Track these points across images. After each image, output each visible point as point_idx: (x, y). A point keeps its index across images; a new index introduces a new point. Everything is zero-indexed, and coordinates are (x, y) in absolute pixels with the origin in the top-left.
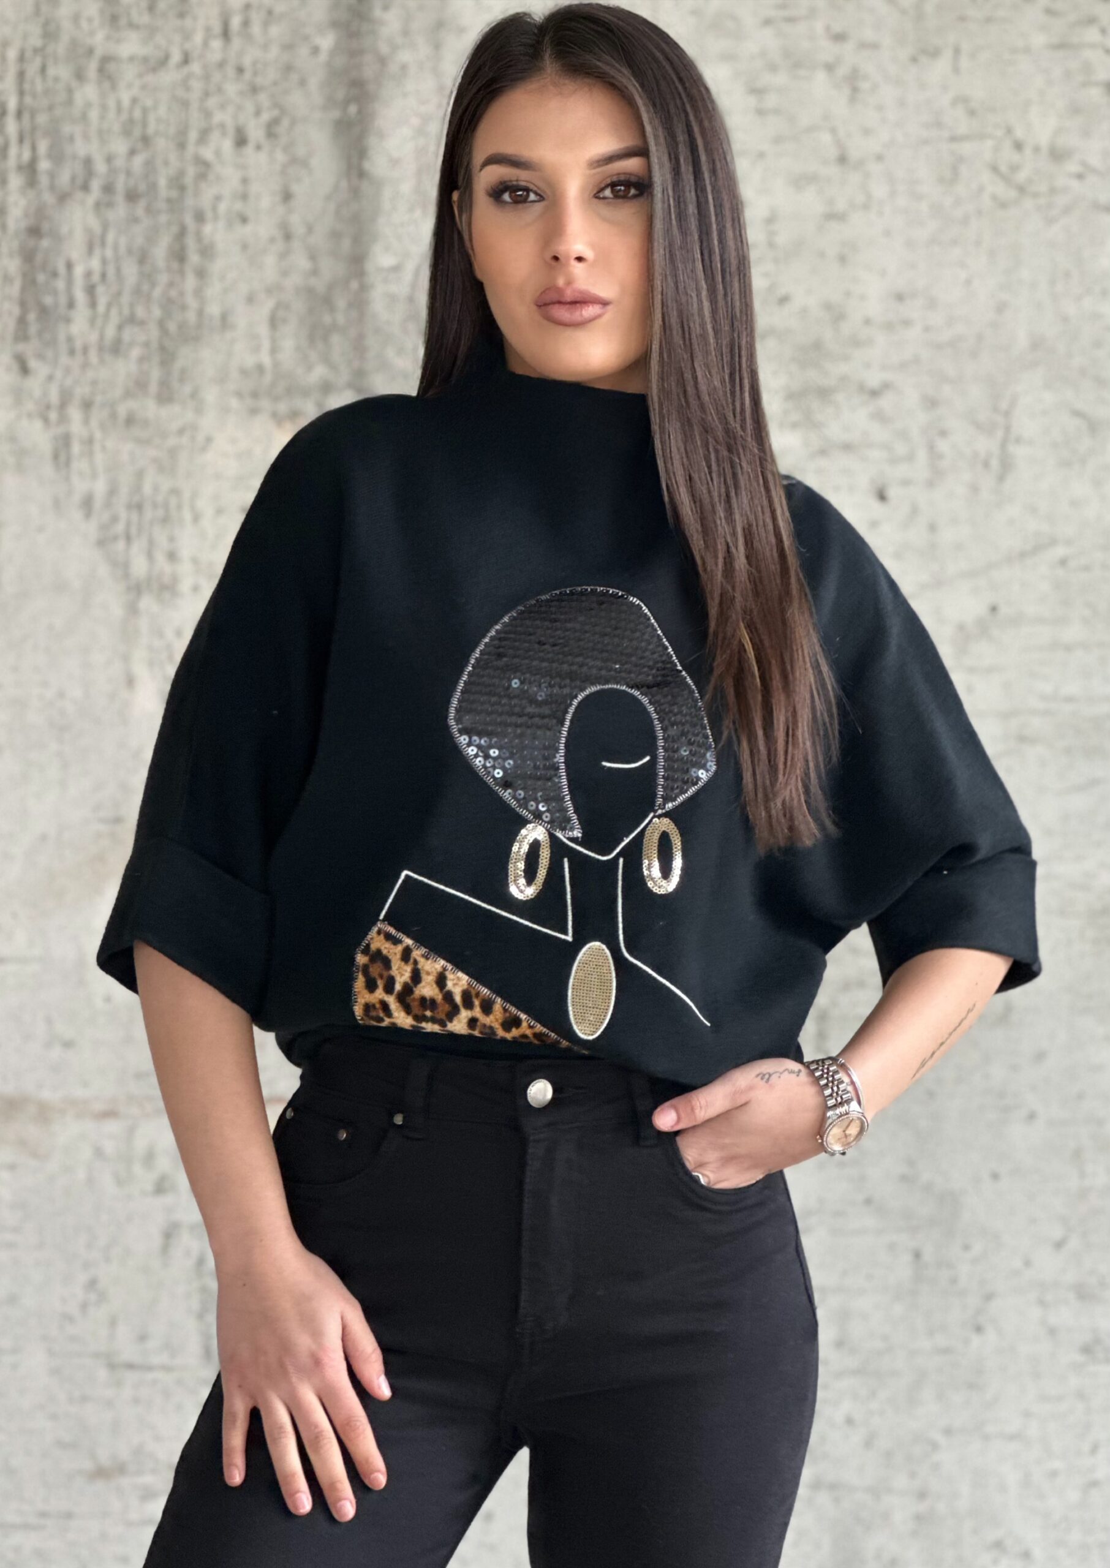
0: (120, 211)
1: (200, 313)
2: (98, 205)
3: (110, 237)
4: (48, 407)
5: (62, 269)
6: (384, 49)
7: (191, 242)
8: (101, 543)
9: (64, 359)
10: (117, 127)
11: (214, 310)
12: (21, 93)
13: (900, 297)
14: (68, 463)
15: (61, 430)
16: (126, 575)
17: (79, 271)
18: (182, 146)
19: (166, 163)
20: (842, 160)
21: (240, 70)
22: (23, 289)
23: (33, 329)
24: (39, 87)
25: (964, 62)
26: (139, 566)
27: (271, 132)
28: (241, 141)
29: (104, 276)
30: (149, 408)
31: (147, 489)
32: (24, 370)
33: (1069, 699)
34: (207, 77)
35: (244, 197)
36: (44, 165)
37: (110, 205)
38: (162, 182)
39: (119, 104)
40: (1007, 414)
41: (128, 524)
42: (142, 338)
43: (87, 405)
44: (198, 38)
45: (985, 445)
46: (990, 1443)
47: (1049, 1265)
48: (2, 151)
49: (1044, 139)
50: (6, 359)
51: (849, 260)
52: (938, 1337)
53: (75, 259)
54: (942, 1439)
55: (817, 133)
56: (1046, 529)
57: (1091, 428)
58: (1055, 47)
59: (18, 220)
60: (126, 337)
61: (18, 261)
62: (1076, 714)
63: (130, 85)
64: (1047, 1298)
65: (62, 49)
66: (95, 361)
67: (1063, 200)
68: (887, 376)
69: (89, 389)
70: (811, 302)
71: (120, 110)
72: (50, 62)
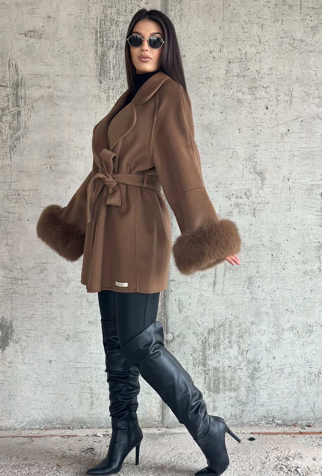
3: (117, 57)
5: (108, 63)
9: (108, 80)
10: (119, 35)
12: (100, 28)
13: (271, 69)
14: (109, 101)
17: (111, 63)
20: (260, 42)
22: (100, 66)
23: (103, 74)
24: (104, 27)
25: (284, 23)
29: (116, 64)
32: (101, 83)
33: (302, 148)
36: (105, 42)
37: (117, 50)
39: (119, 30)
40: (291, 92)
43: (113, 89)
45: (287, 98)
46: (286, 291)
47: (297, 257)
48: (97, 39)
49: (299, 38)
50: (97, 80)
51: (261, 61)
52: (276, 271)
53: (110, 61)
54: (276, 290)
55: (255, 36)
56: (298, 115)
57: (308, 95)
58: (301, 20)
59: (100, 53)
60: (120, 76)
61: (100, 61)
62: (304, 151)
63: (122, 27)
64: (297, 263)
65: (108, 19)
66: (114, 81)
67: (303, 50)
68: (268, 84)
69: (113, 86)
70: (253, 70)
71: (119, 31)
72: (106, 22)
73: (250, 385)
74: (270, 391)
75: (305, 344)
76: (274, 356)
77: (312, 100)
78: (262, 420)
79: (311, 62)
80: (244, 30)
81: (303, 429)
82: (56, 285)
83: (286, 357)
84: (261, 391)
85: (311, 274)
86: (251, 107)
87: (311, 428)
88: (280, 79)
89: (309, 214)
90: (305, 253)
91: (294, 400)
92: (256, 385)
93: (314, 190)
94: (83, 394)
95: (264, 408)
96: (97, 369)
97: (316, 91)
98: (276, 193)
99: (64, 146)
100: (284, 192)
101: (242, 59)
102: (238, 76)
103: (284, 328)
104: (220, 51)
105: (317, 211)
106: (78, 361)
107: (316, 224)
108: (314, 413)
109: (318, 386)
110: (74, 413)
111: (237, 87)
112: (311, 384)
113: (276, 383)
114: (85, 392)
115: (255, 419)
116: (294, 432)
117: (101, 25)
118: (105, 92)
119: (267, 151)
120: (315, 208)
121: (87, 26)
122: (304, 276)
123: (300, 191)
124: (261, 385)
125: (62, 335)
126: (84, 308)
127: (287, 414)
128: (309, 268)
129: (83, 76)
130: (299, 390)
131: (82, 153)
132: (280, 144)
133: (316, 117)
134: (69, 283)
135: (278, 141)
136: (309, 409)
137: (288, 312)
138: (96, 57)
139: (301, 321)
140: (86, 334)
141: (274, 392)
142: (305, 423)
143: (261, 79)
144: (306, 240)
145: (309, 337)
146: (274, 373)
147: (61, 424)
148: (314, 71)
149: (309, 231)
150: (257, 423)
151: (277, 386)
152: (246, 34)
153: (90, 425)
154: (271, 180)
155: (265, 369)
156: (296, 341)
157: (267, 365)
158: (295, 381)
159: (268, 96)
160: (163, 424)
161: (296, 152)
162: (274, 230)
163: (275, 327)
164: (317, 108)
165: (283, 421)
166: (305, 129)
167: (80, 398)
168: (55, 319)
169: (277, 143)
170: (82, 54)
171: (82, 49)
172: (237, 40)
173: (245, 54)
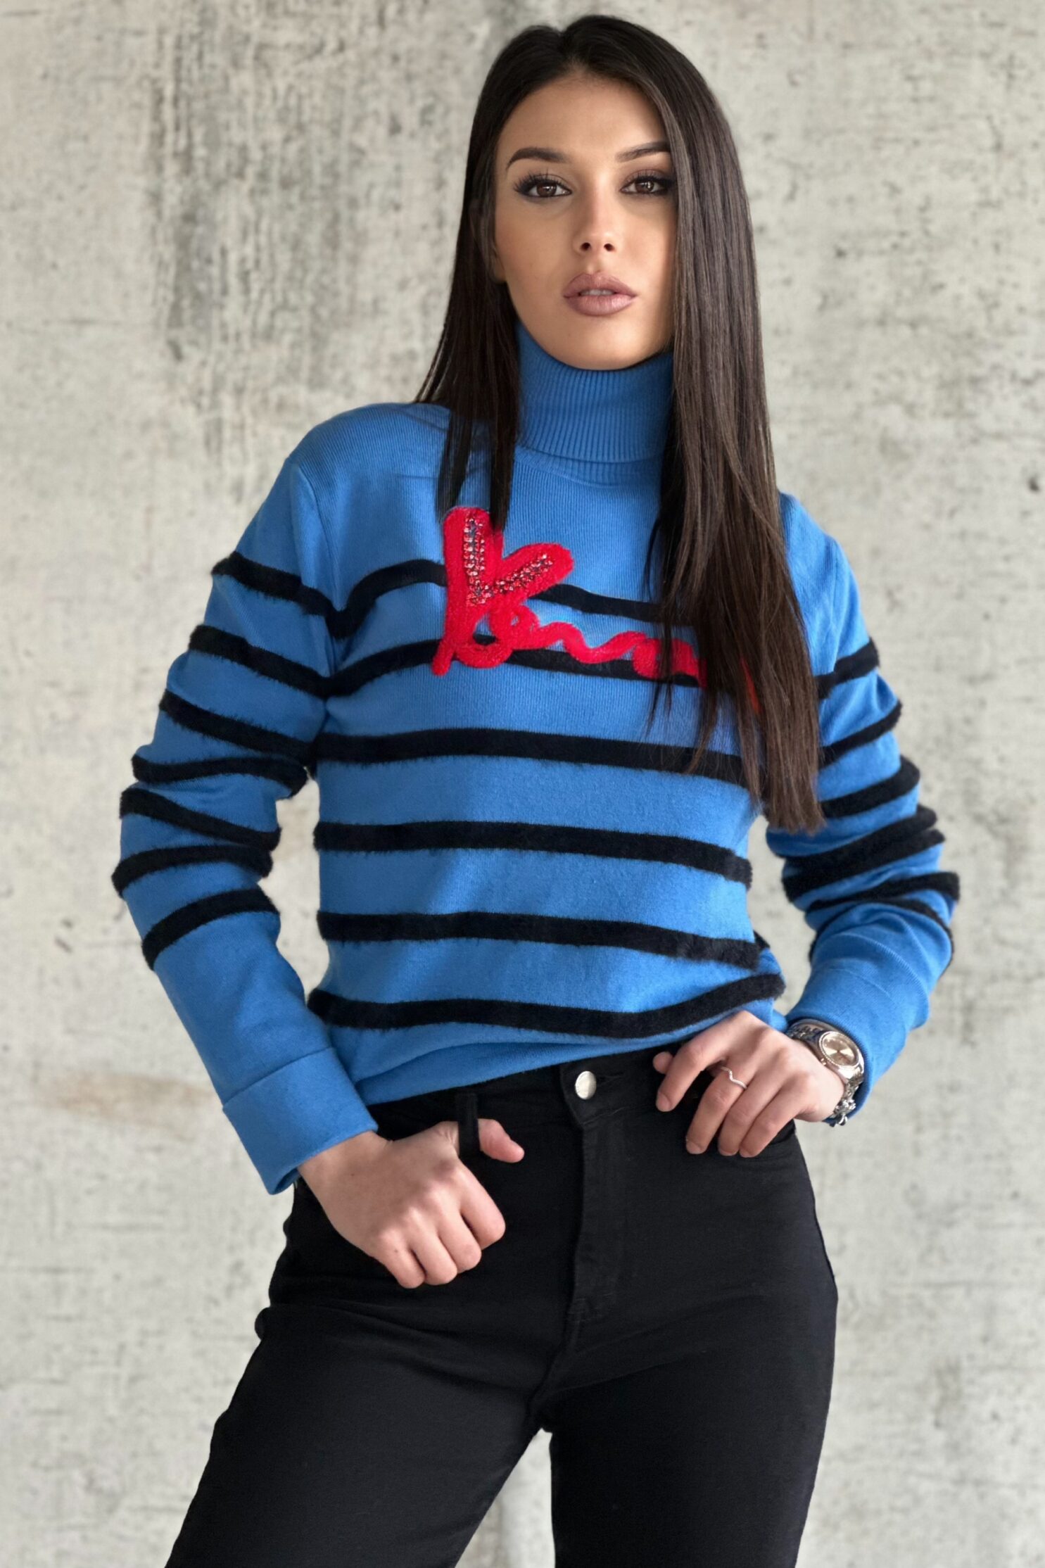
0: (275, 197)
2: (252, 192)
3: (264, 225)
4: (201, 392)
5: (216, 256)
7: (343, 228)
10: (272, 115)
11: (366, 296)
12: (178, 80)
14: (219, 449)
15: (212, 416)
17: (233, 258)
18: (336, 133)
19: (320, 151)
20: (998, 147)
21: (395, 58)
22: (178, 276)
23: (187, 314)
24: (196, 74)
27: (425, 119)
28: (395, 129)
29: (257, 263)
30: (301, 394)
32: (178, 355)
34: (362, 65)
35: (398, 184)
36: (200, 152)
37: (264, 192)
38: (317, 169)
39: (274, 90)
42: (295, 324)
43: (239, 391)
44: (354, 26)
48: (158, 138)
50: (161, 344)
51: (1004, 248)
53: (229, 246)
55: (973, 121)
59: (173, 207)
60: (279, 323)
61: (173, 247)
63: (286, 73)
65: (218, 36)
66: (247, 347)
69: (242, 374)
70: (965, 290)
71: (276, 97)
72: (206, 48)
80: (917, 89)
86: (949, 481)
101: (903, 234)
102: (881, 323)
104: (791, 197)
111: (880, 377)
117: (180, 67)
118: (199, 405)
121: (107, 72)
126: (74, 1522)
129: (89, 322)
131: (76, 718)
138: (153, 228)
143: (1002, 339)
152: (927, 106)
170: (80, 212)
171: (82, 187)
172: (878, 143)
173: (923, 210)
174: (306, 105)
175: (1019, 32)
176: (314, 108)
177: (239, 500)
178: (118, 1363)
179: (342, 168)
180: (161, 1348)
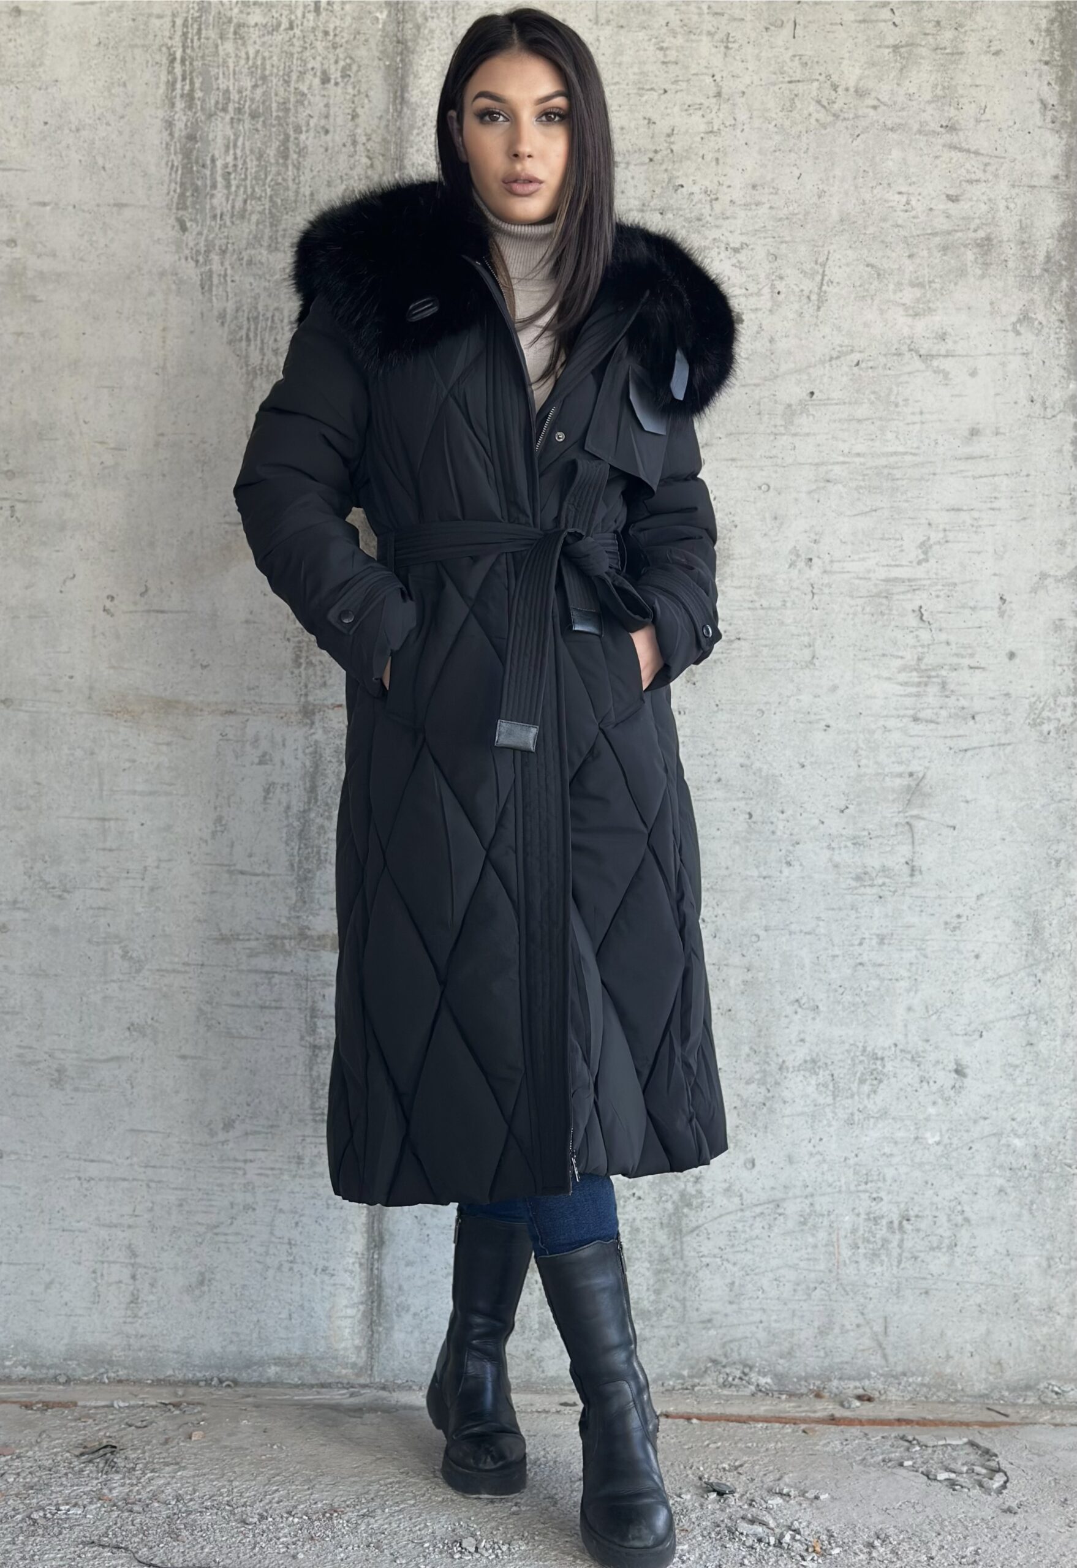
0: (247, 124)
1: (297, 192)
2: (232, 121)
3: (240, 143)
6: (420, 20)
7: (292, 146)
8: (230, 342)
9: (209, 222)
10: (245, 71)
12: (184, 47)
13: (754, 187)
14: (210, 290)
15: (205, 268)
16: (247, 365)
17: (219, 164)
18: (287, 82)
19: (276, 95)
20: (719, 95)
21: (326, 33)
22: (182, 174)
23: (189, 201)
24: (196, 44)
25: (799, 31)
26: (255, 358)
27: (345, 75)
28: (325, 80)
29: (235, 166)
31: (260, 308)
32: (184, 229)
33: (858, 455)
34: (304, 38)
35: (327, 117)
36: (198, 94)
37: (239, 120)
38: (274, 106)
39: (247, 53)
40: (824, 265)
41: (249, 330)
42: (260, 208)
43: (223, 252)
44: (299, 13)
45: (808, 285)
46: (793, 936)
47: (835, 824)
48: (171, 85)
49: (852, 84)
50: (172, 221)
51: (721, 161)
52: (762, 868)
53: (217, 156)
54: (762, 933)
55: (702, 77)
56: (846, 342)
57: (879, 275)
58: (860, 22)
59: (181, 130)
60: (249, 208)
61: (180, 157)
62: (864, 464)
63: (255, 43)
64: (833, 845)
65: (211, 18)
66: (228, 223)
67: (863, 123)
68: (744, 239)
69: (225, 241)
70: (696, 189)
71: (248, 58)
72: (203, 26)
73: (667, 1251)
74: (733, 1275)
75: (856, 1118)
76: (749, 1156)
77: (895, 292)
78: (705, 1372)
79: (890, 163)
80: (665, 56)
81: (842, 1405)
82: (23, 902)
83: (790, 1160)
84: (704, 1274)
85: (880, 881)
87: (871, 1405)
88: (786, 222)
89: (878, 677)
90: (862, 811)
91: (816, 1308)
92: (689, 1253)
93: (896, 597)
94: (106, 1265)
95: (712, 1332)
96: (153, 1185)
97: (907, 262)
98: (765, 604)
99: (56, 439)
100: (794, 603)
101: (656, 152)
102: (643, 210)
103: (787, 1064)
105: (903, 669)
106: (91, 1157)
107: (902, 713)
108: (885, 1357)
109: (900, 1262)
110: (74, 1328)
112: (874, 1255)
113: (756, 1250)
114: (111, 1259)
115: (683, 1369)
116: (812, 1415)
117: (186, 38)
118: (197, 261)
119: (739, 463)
120: (898, 657)
121: (139, 42)
122: (856, 888)
123: (848, 599)
124: (706, 1253)
125: (42, 1066)
126: (115, 978)
127: (789, 1354)
128: (873, 860)
129: (126, 205)
130: (834, 1274)
132: (785, 440)
133: (904, 348)
134: (66, 895)
135: (773, 429)
136: (867, 1342)
137: (799, 1010)
138: (167, 144)
139: (843, 1042)
140: (120, 1067)
141: (748, 1278)
142: (852, 1387)
143: (720, 222)
144: (867, 766)
145: (872, 1096)
146: (747, 1213)
147: (30, 1364)
148: (900, 193)
149: (876, 736)
150: (688, 1384)
151: (758, 1259)
152: (672, 67)
153: (126, 1371)
154: (748, 561)
155: (721, 1200)
156: (828, 1110)
157: (726, 1185)
158: (819, 1245)
159: (744, 279)
160: (370, 1376)
161: (837, 469)
162: (756, 732)
163: (757, 1060)
164: (910, 319)
165: (779, 1377)
166: (867, 392)
167: (95, 1280)
168: (17, 1013)
169: (772, 438)
170: (120, 133)
171: (122, 117)
172: (641, 90)
173: (669, 136)
174: (268, 62)
175: (733, 19)
176: (273, 66)
177: (223, 324)
178: (143, 879)
179: (291, 106)
180: (170, 870)
